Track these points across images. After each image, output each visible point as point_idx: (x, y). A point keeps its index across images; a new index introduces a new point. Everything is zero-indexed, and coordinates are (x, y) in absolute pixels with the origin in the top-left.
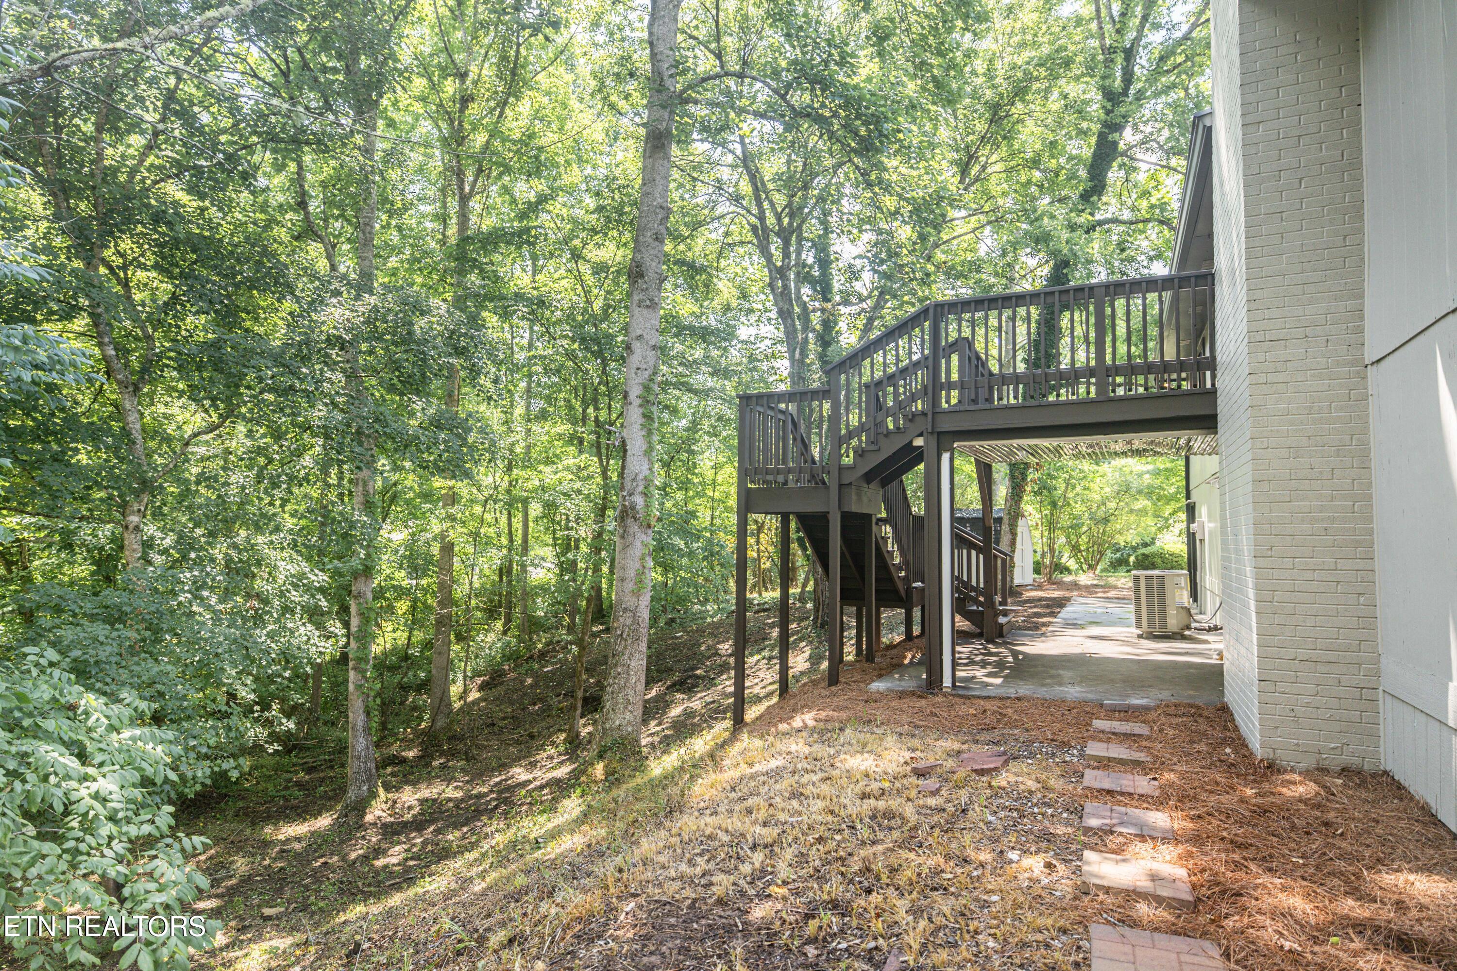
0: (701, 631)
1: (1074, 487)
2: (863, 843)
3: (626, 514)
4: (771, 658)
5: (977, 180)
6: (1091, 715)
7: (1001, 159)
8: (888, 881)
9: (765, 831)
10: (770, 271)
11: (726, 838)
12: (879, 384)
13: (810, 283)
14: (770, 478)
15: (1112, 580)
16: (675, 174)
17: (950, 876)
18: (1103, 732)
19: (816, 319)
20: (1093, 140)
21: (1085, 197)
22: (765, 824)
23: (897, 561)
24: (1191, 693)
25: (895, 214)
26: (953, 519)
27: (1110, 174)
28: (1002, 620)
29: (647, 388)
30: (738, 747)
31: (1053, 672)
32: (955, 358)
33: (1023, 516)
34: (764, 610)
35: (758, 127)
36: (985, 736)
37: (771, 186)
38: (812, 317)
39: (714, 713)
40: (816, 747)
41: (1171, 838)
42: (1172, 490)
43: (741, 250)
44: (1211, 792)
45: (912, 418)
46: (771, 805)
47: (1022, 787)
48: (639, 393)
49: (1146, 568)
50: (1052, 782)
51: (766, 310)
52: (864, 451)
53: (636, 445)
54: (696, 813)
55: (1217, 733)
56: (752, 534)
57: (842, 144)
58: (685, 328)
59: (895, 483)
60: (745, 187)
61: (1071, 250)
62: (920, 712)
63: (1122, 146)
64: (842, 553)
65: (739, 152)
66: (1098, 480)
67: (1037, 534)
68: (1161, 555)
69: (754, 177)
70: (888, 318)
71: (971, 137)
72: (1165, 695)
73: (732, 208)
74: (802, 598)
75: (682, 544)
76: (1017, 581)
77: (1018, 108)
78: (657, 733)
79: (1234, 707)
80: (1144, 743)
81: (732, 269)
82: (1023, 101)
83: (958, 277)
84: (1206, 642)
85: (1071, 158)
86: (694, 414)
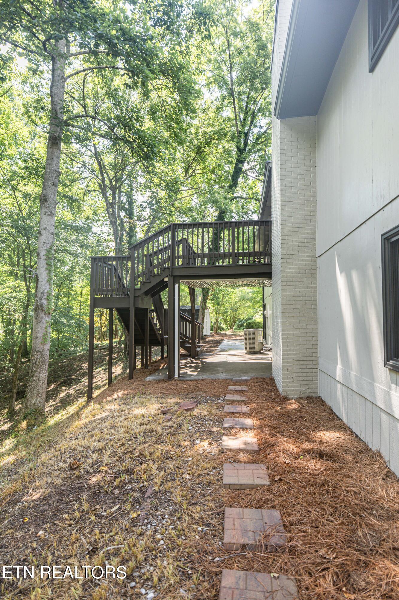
0: (75, 359)
1: (225, 298)
2: (140, 444)
3: (38, 308)
4: (105, 369)
5: (191, 176)
6: (228, 384)
7: (201, 169)
8: (149, 458)
9: (98, 444)
10: (107, 204)
11: (81, 449)
12: (151, 255)
13: (124, 210)
14: (105, 293)
15: (238, 333)
16: (63, 156)
17: (174, 453)
18: (232, 390)
19: (126, 226)
20: (234, 166)
21: (231, 187)
22: (99, 441)
23: (158, 327)
24: (262, 373)
25: (159, 185)
26: (180, 310)
27: (239, 179)
28: (198, 349)
29: (49, 252)
30: (89, 409)
31: (216, 369)
32: (181, 246)
33: (207, 308)
34: (103, 349)
35: (102, 141)
36: (190, 395)
37: (107, 168)
38: (125, 225)
39: (80, 394)
40: (122, 406)
41: (252, 428)
42: (259, 299)
43: (94, 194)
44: (266, 409)
45: (164, 270)
46: (102, 432)
47: (202, 414)
48: (45, 254)
49: (250, 328)
50: (213, 411)
51: (105, 221)
52: (144, 283)
53: (43, 276)
54: (68, 440)
55: (269, 388)
56: (98, 316)
57: (137, 154)
58: (68, 226)
59: (157, 296)
60: (96, 166)
61: (225, 207)
62: (165, 388)
63: (243, 169)
64: (135, 325)
65: (93, 151)
66: (234, 295)
67: (212, 315)
68: (255, 323)
69: (100, 163)
70: (156, 228)
71: (189, 159)
72: (253, 375)
73: (90, 175)
74: (120, 343)
75: (65, 321)
76: (205, 334)
77: (207, 149)
78: (53, 405)
79: (275, 378)
80: (246, 393)
81: (90, 202)
82: (209, 147)
83: (184, 213)
84: (268, 354)
85: (226, 171)
86: (72, 264)
